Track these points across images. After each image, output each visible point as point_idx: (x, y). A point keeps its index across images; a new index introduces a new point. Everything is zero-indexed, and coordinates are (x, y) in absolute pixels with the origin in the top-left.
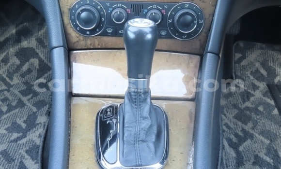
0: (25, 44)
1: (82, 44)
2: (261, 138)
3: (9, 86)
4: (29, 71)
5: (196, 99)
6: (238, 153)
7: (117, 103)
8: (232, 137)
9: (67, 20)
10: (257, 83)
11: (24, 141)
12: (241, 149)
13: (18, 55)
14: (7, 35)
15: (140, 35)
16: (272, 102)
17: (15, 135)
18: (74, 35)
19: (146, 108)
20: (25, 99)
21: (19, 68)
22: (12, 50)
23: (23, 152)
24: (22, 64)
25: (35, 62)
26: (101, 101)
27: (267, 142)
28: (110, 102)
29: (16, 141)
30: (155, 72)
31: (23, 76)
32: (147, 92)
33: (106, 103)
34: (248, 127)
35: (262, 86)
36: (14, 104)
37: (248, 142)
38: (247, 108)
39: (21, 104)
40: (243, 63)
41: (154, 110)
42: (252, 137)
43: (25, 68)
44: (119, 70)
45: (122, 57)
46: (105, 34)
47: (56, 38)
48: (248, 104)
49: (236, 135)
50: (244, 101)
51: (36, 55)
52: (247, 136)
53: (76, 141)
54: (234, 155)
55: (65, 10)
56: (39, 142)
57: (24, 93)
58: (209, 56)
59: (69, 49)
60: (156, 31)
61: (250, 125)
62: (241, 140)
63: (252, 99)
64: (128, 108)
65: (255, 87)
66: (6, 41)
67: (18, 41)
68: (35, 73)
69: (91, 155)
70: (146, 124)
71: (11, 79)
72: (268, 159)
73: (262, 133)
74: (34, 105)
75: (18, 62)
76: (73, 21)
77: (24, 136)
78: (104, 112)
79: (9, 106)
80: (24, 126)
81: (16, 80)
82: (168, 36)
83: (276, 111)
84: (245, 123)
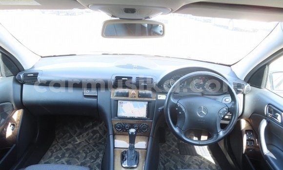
0: (95, 129)
1: (118, 134)
2: (173, 162)
3: (89, 143)
4: (96, 138)
5: (146, 149)
6: (164, 166)
7: (126, 150)
8: (163, 161)
9: (114, 128)
10: (174, 143)
11: (95, 162)
12: (165, 165)
13: (92, 132)
14: (89, 125)
15: (132, 133)
16: (178, 150)
17: (92, 161)
18: (115, 131)
19: (134, 151)
20: (95, 148)
21: (92, 137)
22: (90, 131)
23: (95, 166)
24: (94, 135)
25: (98, 135)
26: (122, 149)
27: (174, 163)
28: (125, 150)
29: (93, 162)
30: (137, 142)
31: (93, 140)
32: (134, 147)
33: (123, 150)
34: (169, 158)
35: (175, 144)
36: (91, 150)
37: (168, 163)
38: (169, 152)
39: (93, 150)
40: (169, 135)
41: (136, 152)
42: (169, 161)
43: (94, 137)
44: (127, 141)
45: (127, 138)
46: (123, 131)
47: (111, 132)
48: (170, 150)
49: (164, 161)
50: (168, 149)
51: (98, 132)
52: (168, 161)
53: (116, 160)
54: (163, 167)
55: (114, 125)
56: (100, 163)
57: (94, 146)
58: (150, 137)
59: (114, 135)
60: (136, 132)
61: (170, 157)
62: (166, 162)
63: (171, 148)
64: (129, 151)
65: (173, 144)
66: (88, 127)
67: (93, 127)
68: (98, 139)
69: (120, 163)
70: (133, 155)
71: (90, 141)
72: (174, 169)
73: (173, 160)
74: (98, 150)
75: (92, 135)
76: (115, 128)
77: (95, 161)
78: (123, 152)
79: (89, 150)
80: (95, 157)
81: (91, 141)
82: (140, 132)
83: (179, 153)
84: (168, 157)
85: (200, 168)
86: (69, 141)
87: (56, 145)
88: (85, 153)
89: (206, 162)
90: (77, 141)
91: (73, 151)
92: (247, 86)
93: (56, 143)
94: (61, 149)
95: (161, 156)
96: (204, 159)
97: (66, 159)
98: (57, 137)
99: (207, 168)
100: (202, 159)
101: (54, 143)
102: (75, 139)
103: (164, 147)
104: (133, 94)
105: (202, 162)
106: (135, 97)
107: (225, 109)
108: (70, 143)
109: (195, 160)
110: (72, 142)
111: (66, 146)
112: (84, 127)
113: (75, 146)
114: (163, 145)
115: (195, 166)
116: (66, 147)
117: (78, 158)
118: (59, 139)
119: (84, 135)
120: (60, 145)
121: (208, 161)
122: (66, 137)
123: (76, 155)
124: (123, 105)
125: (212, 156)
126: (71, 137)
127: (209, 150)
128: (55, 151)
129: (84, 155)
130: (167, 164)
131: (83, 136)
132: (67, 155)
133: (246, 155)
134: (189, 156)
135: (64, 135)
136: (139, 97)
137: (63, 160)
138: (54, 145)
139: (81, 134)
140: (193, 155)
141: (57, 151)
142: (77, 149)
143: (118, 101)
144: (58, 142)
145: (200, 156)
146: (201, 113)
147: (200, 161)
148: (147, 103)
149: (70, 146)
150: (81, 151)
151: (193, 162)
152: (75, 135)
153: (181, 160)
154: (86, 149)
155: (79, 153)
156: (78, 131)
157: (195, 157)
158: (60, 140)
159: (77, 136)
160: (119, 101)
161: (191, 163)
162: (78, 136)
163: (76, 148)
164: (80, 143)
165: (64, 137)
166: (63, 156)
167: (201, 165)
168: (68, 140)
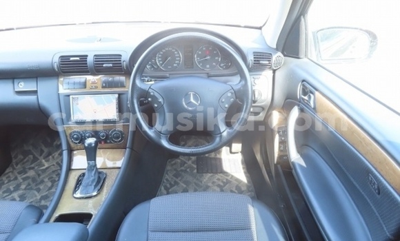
2: (183, 184)
8: (168, 185)
9: (69, 138)
16: (195, 166)
18: (72, 144)
27: (185, 186)
28: (83, 171)
33: (81, 172)
34: (178, 180)
35: (194, 158)
37: (175, 187)
38: (182, 170)
41: (99, 173)
42: (178, 184)
48: (183, 168)
49: (170, 184)
50: (181, 167)
52: (176, 184)
54: (166, 193)
55: (68, 134)
59: (70, 151)
61: (179, 178)
62: (172, 186)
63: (186, 165)
64: (87, 173)
65: (190, 159)
69: (71, 193)
73: (184, 182)
78: (80, 175)
83: (195, 171)
84: (177, 178)
85: (222, 191)
86: (33, 166)
87: (10, 174)
88: (51, 181)
89: (235, 182)
90: (44, 166)
91: (34, 180)
92: (277, 57)
93: (11, 170)
94: (16, 178)
95: (167, 177)
96: (232, 176)
97: (20, 192)
98: (14, 161)
99: (234, 189)
100: (229, 178)
101: (7, 171)
102: (41, 162)
103: (175, 164)
104: (93, 83)
105: (228, 182)
106: (96, 87)
107: (229, 94)
108: (33, 168)
109: (218, 179)
110: (36, 168)
111: (26, 173)
112: (55, 143)
113: (40, 172)
114: (173, 162)
115: (216, 188)
116: (24, 176)
117: (39, 190)
118: (17, 164)
119: (55, 157)
120: (16, 172)
121: (237, 180)
122: (27, 161)
123: (36, 185)
124: (79, 102)
125: (245, 173)
126: (35, 159)
127: (242, 163)
128: (6, 182)
129: (49, 184)
130: (173, 188)
131: (53, 157)
132: (23, 187)
133: (279, 166)
134: (210, 175)
135: (24, 158)
136: (103, 87)
137: (15, 195)
138: (7, 173)
139: (49, 154)
140: (216, 173)
141: (9, 181)
142: (41, 177)
143: (69, 96)
144: (14, 169)
145: (227, 173)
146: (189, 103)
147: (225, 181)
148: (117, 96)
149: (31, 173)
150: (46, 180)
151: (213, 183)
152: (42, 157)
153: (196, 182)
154: (54, 176)
155: (42, 182)
156: (46, 150)
157: (219, 176)
158: (19, 166)
159: (44, 159)
160: (71, 96)
161: (210, 184)
162: (46, 158)
163: (39, 175)
164: (47, 168)
165: (25, 160)
166: (17, 188)
167: (224, 186)
168: (31, 164)
